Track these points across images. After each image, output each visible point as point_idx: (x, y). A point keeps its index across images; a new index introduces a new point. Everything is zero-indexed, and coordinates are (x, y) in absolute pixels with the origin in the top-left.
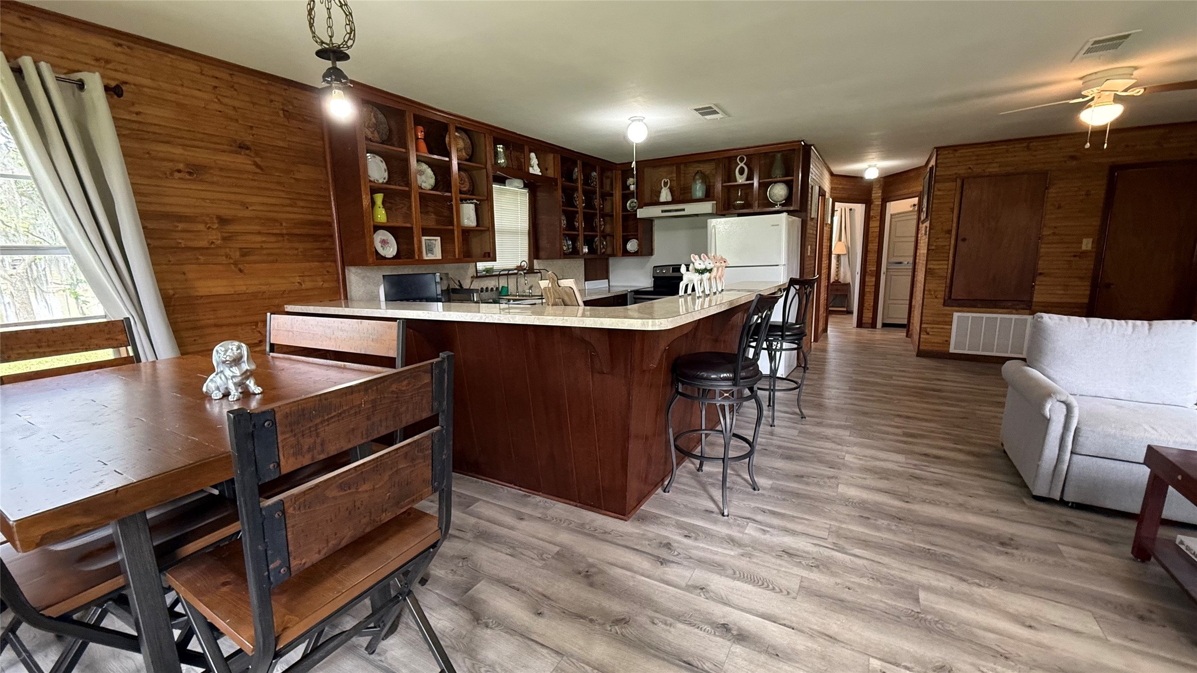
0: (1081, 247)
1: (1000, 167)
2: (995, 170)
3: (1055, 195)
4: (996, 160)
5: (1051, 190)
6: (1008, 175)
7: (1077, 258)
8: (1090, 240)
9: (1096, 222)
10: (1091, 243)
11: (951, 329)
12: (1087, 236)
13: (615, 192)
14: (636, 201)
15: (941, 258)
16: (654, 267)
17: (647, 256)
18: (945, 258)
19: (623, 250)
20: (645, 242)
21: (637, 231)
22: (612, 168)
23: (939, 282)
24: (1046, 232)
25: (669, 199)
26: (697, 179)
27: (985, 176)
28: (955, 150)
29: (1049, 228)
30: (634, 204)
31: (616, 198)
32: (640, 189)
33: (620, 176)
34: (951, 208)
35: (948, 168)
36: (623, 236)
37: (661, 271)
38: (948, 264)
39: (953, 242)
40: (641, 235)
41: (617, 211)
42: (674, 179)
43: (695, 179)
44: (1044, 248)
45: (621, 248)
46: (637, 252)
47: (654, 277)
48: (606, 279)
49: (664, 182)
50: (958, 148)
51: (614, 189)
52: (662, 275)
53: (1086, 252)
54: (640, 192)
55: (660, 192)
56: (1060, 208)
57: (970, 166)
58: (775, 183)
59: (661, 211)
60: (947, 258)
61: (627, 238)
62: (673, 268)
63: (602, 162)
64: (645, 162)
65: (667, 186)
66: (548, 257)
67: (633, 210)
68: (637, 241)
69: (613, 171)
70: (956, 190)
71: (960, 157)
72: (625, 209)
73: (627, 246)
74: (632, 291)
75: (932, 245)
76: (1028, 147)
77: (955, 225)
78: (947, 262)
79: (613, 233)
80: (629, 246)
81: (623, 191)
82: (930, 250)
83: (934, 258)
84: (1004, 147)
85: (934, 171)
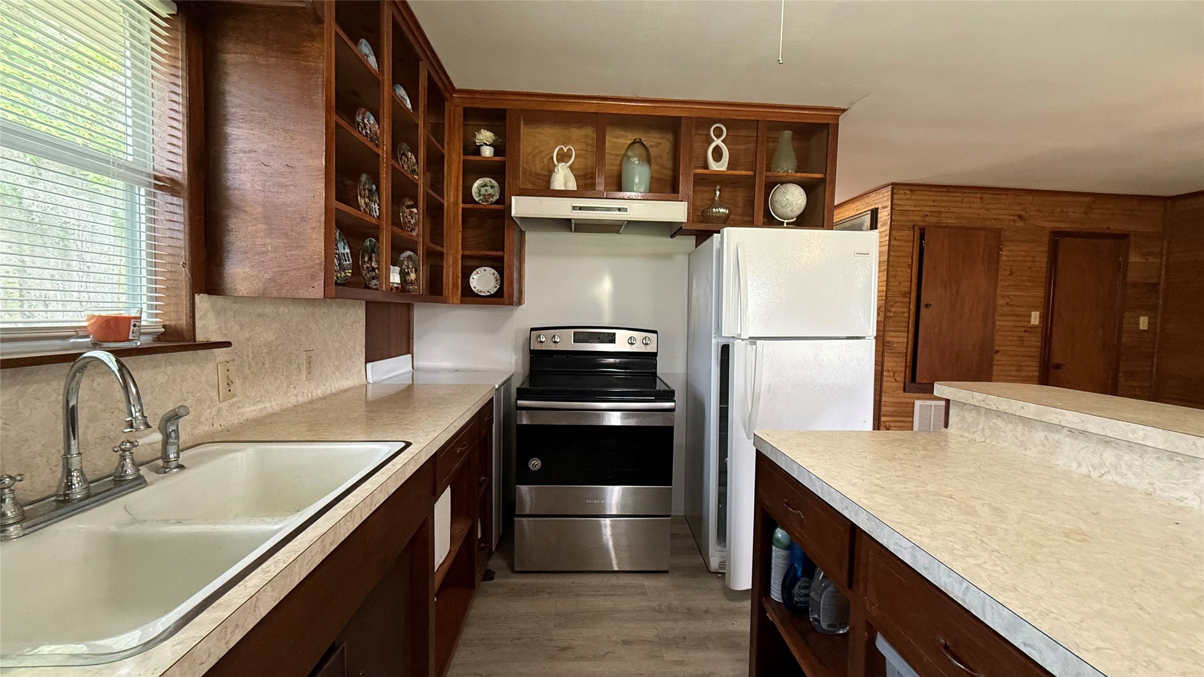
0: (1030, 322)
1: (956, 218)
2: (950, 221)
3: (1006, 258)
4: (952, 210)
5: (1004, 253)
6: (965, 229)
7: (1027, 334)
8: (1038, 313)
9: (1039, 293)
10: (1038, 316)
11: (912, 422)
12: (1034, 308)
13: (449, 154)
14: (494, 182)
15: (900, 329)
16: (532, 329)
17: (512, 304)
18: (903, 329)
19: (460, 290)
20: (515, 275)
21: (503, 250)
22: (447, 95)
23: (898, 360)
24: (1000, 302)
25: (572, 186)
26: (632, 157)
27: (945, 227)
28: (911, 191)
29: (1003, 297)
30: (488, 188)
31: (449, 167)
32: (504, 156)
33: (460, 119)
34: (909, 265)
35: (904, 212)
36: (463, 257)
37: (549, 340)
38: (908, 337)
39: (913, 308)
40: (501, 259)
41: (452, 200)
42: (583, 152)
43: (629, 157)
44: (1000, 320)
45: (457, 284)
46: (491, 296)
47: (532, 352)
48: (409, 353)
49: (559, 151)
50: (915, 188)
51: (446, 146)
52: (553, 347)
53: (1034, 327)
54: (503, 163)
55: (550, 172)
56: (1011, 274)
57: (926, 213)
58: (782, 183)
59: (570, 208)
60: (906, 329)
61: (470, 263)
62: (574, 333)
63: (431, 57)
64: (524, 98)
65: (566, 162)
66: (239, 287)
67: (487, 201)
68: (493, 271)
69: (446, 103)
70: (913, 241)
71: (916, 200)
72: (468, 197)
73: (471, 280)
74: (500, 387)
75: (890, 311)
76: (981, 198)
77: (914, 286)
78: (906, 334)
79: (442, 246)
80: (475, 280)
81: (464, 154)
82: (887, 317)
83: (892, 329)
84: (959, 194)
85: (884, 215)
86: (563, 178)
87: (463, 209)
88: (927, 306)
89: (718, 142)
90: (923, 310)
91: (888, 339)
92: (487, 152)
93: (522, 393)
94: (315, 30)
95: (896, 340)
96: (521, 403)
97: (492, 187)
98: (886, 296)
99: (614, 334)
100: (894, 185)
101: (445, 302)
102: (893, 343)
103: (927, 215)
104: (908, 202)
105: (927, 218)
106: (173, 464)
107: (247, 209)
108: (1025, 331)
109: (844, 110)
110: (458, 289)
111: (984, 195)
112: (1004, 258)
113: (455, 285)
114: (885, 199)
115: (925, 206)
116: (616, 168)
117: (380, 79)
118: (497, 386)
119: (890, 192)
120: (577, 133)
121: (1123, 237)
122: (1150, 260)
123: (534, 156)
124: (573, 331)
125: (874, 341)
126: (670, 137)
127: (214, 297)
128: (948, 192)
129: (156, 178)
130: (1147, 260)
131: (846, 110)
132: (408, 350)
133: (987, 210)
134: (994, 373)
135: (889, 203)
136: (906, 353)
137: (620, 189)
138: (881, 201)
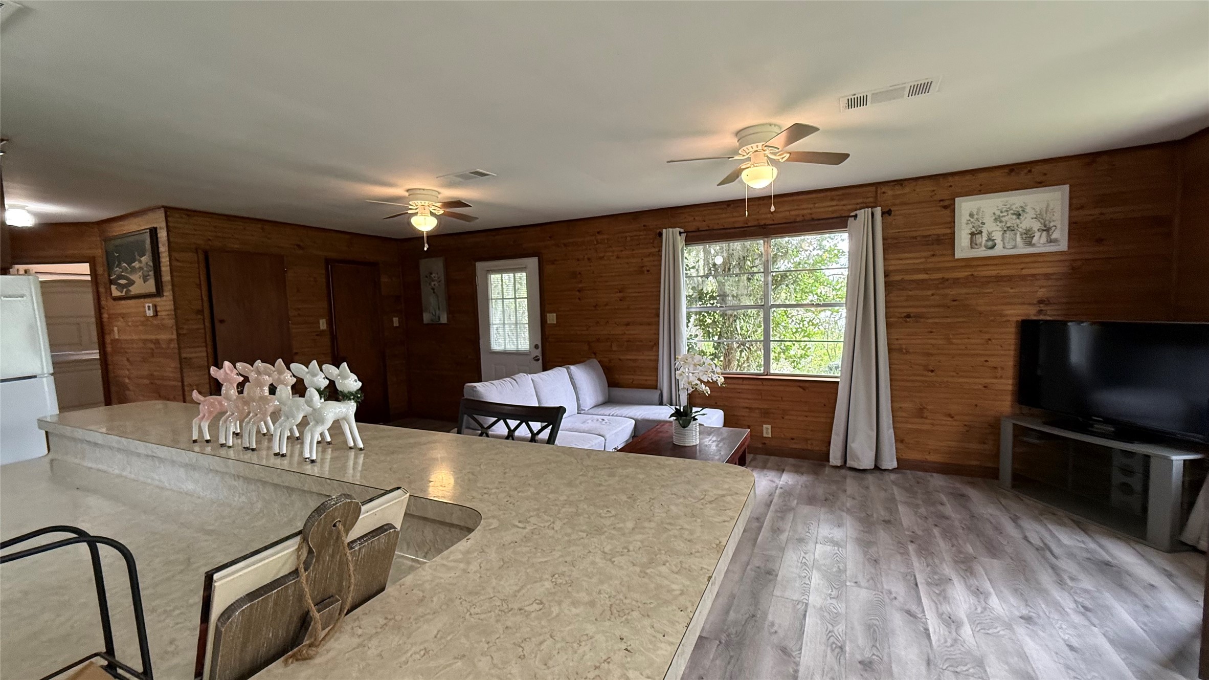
0: (319, 327)
3: (291, 279)
4: (236, 236)
5: (289, 274)
6: (250, 254)
7: (319, 337)
9: (325, 305)
10: (325, 322)
12: (322, 317)
15: (196, 344)
18: (201, 344)
23: (200, 374)
27: (230, 252)
28: (190, 216)
34: (196, 284)
35: (184, 236)
38: (207, 351)
39: (208, 324)
50: (193, 214)
53: (323, 331)
56: (298, 291)
57: (209, 237)
60: (204, 344)
70: (198, 263)
71: (196, 225)
75: (182, 328)
76: (262, 228)
77: (206, 305)
78: (205, 348)
82: (180, 334)
83: (188, 345)
84: (240, 223)
85: (163, 235)
88: (222, 321)
90: (217, 324)
91: (184, 355)
95: (194, 355)
98: (176, 314)
100: (167, 209)
102: (190, 358)
103: (210, 240)
104: (187, 226)
105: (210, 242)
108: (316, 335)
111: (264, 226)
112: (289, 279)
114: (161, 220)
115: (207, 231)
119: (163, 215)
121: (375, 264)
122: (393, 280)
128: (229, 220)
130: (391, 280)
133: (269, 238)
135: (164, 224)
138: (158, 221)
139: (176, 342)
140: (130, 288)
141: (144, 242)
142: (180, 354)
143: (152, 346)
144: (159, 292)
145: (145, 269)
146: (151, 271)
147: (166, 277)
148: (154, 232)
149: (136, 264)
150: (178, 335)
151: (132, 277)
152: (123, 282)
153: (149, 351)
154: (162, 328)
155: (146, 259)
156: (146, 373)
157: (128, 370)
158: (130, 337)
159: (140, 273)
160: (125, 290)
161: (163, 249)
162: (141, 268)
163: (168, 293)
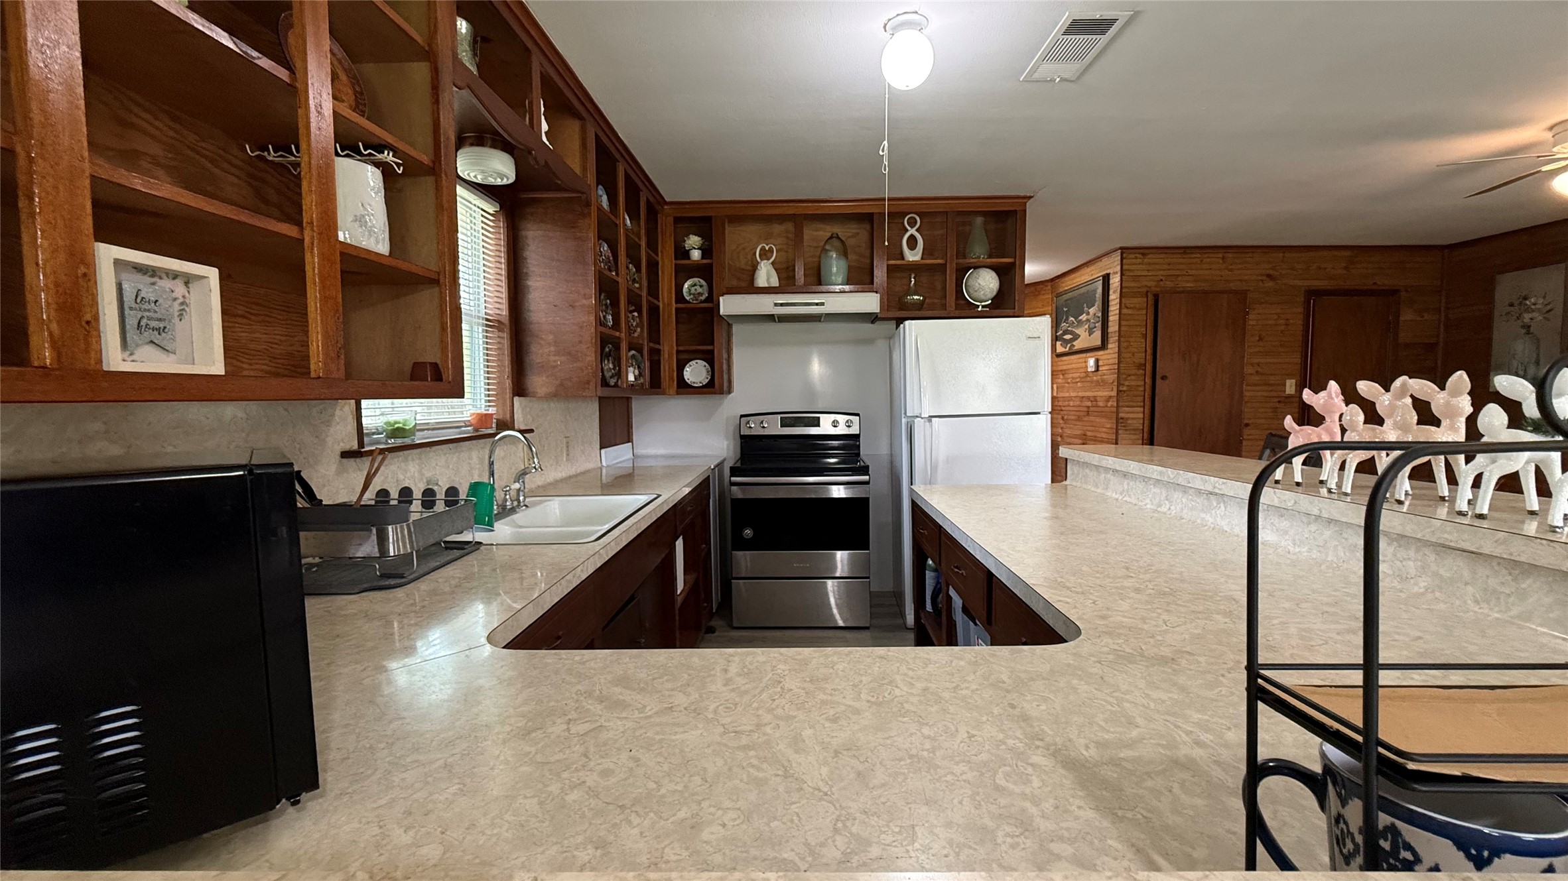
0: (1285, 391)
1: (1195, 281)
2: (1189, 285)
3: (1254, 323)
4: (1191, 272)
5: (1251, 316)
6: (1205, 292)
7: (1282, 405)
8: (1294, 381)
9: (1296, 359)
10: (1295, 384)
12: (1290, 376)
13: (663, 259)
14: (703, 283)
15: (1134, 404)
16: (742, 416)
17: (723, 394)
18: (1139, 404)
19: (675, 383)
20: (725, 367)
21: (712, 344)
22: (658, 207)
23: (1135, 437)
24: (1248, 370)
25: (775, 282)
26: (830, 251)
27: (1182, 292)
28: (1143, 254)
29: (1252, 364)
30: (698, 287)
31: (663, 273)
32: (711, 258)
33: (670, 229)
34: (1142, 334)
35: (1136, 278)
36: (678, 352)
37: (758, 425)
38: (1144, 413)
39: (1148, 381)
40: (712, 352)
41: (666, 300)
42: (785, 247)
43: (827, 251)
44: (1248, 391)
45: (673, 376)
46: (703, 387)
47: (742, 437)
48: (629, 442)
49: (761, 250)
50: (1146, 251)
51: (660, 254)
52: (761, 432)
53: (1290, 396)
54: (711, 265)
55: (754, 268)
56: (1261, 339)
57: (1161, 278)
58: (976, 268)
59: (773, 304)
60: (1142, 404)
61: (685, 356)
62: (781, 418)
63: (648, 185)
64: (728, 205)
65: (768, 260)
66: (539, 391)
67: (697, 300)
68: (705, 363)
69: (659, 215)
70: (1147, 309)
71: (1150, 264)
72: (680, 298)
73: (685, 373)
74: (715, 467)
75: (1123, 385)
76: (1223, 258)
77: (1149, 357)
78: (1142, 409)
79: (660, 344)
80: (688, 373)
81: (676, 259)
82: (1121, 391)
83: (1127, 404)
84: (1198, 255)
85: (1115, 281)
86: (766, 275)
87: (676, 309)
88: (1164, 378)
89: (912, 231)
90: (1159, 381)
91: (1121, 415)
92: (696, 255)
93: (734, 471)
94: (586, 211)
95: (1132, 416)
96: (733, 479)
97: (701, 286)
98: (1118, 369)
99: (819, 418)
100: (1123, 250)
101: (664, 393)
102: (1127, 419)
103: (1162, 280)
104: (1140, 267)
105: (1161, 283)
106: (522, 504)
107: (543, 337)
108: (1279, 402)
109: (1031, 197)
110: (673, 381)
111: (1227, 255)
112: (1251, 323)
113: (671, 378)
114: (1116, 264)
115: (1160, 270)
116: (816, 259)
117: (618, 223)
118: (712, 467)
119: (1119, 258)
120: (777, 228)
121: (1394, 292)
122: (1426, 316)
123: (738, 253)
124: (779, 416)
125: (1050, 415)
126: (868, 226)
127: (521, 398)
128: (1185, 253)
129: (487, 320)
130: (1423, 317)
131: (1032, 197)
132: (629, 439)
133: (1231, 270)
134: (1244, 448)
135: (1119, 268)
136: (1143, 430)
137: (820, 283)
138: (1112, 266)
139: (1115, 399)
140: (1074, 343)
141: (1095, 291)
142: (1117, 413)
143: (1089, 404)
144: (1104, 346)
145: (1092, 321)
146: (1098, 322)
147: (1113, 327)
148: (1106, 279)
149: (1084, 317)
150: (1119, 391)
151: (1077, 331)
152: (1068, 337)
153: (1085, 409)
154: (1101, 384)
155: (1095, 310)
156: (1079, 432)
157: (1062, 428)
158: (1067, 395)
159: (1087, 326)
160: (1069, 345)
161: (1114, 297)
162: (1088, 320)
163: (1113, 346)
